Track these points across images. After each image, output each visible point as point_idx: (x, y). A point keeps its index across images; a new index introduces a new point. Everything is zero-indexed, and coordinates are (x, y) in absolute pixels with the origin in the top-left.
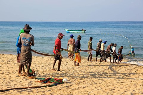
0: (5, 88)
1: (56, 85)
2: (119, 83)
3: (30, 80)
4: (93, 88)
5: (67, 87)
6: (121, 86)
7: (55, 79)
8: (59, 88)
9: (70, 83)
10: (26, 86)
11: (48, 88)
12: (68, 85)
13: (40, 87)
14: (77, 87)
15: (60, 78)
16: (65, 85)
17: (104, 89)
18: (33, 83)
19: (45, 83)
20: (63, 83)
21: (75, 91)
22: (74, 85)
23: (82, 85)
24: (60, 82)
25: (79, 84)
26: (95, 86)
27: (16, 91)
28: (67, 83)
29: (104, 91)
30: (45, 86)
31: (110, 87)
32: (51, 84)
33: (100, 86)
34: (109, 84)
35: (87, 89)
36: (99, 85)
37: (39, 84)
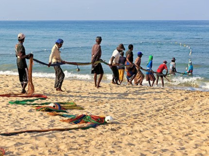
0: (12, 130)
1: (94, 126)
2: (199, 123)
3: (51, 118)
4: (157, 132)
5: (112, 130)
6: (203, 129)
7: (92, 117)
8: (100, 131)
9: (117, 123)
10: (46, 128)
11: (81, 132)
12: (114, 127)
13: (68, 130)
14: (130, 130)
15: (102, 115)
16: (110, 126)
17: (174, 134)
18: (56, 122)
19: (76, 123)
20: (106, 123)
21: (126, 137)
22: (124, 127)
23: (137, 127)
24: (101, 121)
25: (132, 126)
26: (160, 128)
27: (29, 135)
28: (112, 123)
29: (174, 137)
30: (76, 129)
31: (184, 131)
32: (85, 125)
33: (168, 128)
34: (183, 126)
35: (145, 133)
36: (165, 127)
37: (66, 125)
